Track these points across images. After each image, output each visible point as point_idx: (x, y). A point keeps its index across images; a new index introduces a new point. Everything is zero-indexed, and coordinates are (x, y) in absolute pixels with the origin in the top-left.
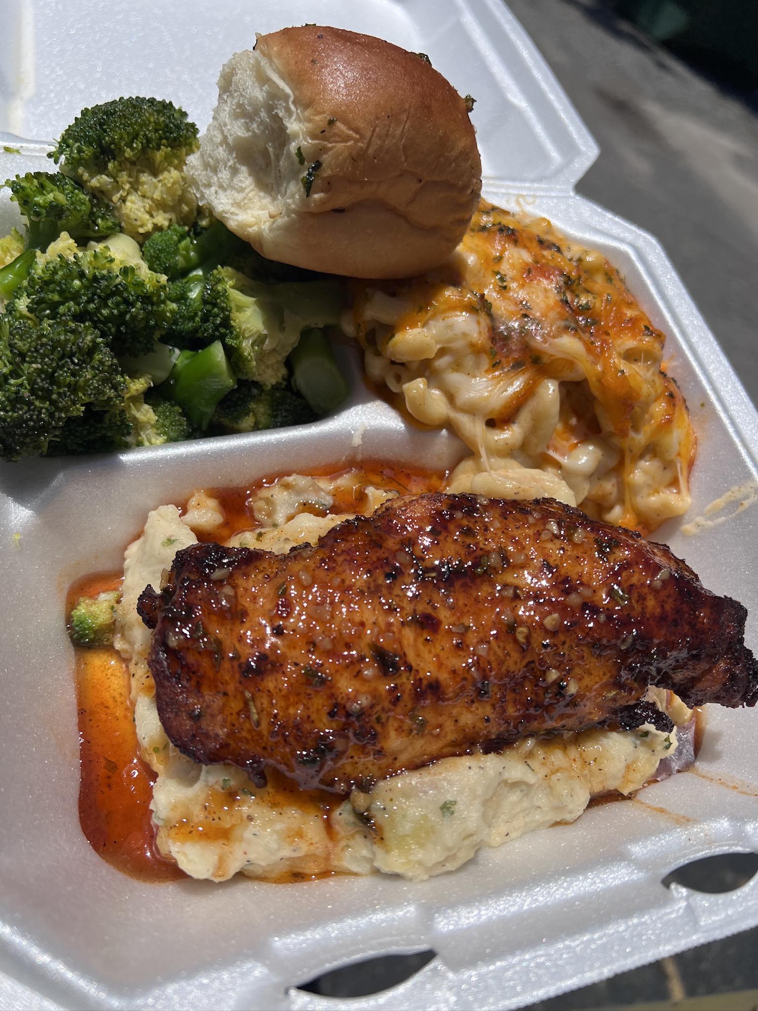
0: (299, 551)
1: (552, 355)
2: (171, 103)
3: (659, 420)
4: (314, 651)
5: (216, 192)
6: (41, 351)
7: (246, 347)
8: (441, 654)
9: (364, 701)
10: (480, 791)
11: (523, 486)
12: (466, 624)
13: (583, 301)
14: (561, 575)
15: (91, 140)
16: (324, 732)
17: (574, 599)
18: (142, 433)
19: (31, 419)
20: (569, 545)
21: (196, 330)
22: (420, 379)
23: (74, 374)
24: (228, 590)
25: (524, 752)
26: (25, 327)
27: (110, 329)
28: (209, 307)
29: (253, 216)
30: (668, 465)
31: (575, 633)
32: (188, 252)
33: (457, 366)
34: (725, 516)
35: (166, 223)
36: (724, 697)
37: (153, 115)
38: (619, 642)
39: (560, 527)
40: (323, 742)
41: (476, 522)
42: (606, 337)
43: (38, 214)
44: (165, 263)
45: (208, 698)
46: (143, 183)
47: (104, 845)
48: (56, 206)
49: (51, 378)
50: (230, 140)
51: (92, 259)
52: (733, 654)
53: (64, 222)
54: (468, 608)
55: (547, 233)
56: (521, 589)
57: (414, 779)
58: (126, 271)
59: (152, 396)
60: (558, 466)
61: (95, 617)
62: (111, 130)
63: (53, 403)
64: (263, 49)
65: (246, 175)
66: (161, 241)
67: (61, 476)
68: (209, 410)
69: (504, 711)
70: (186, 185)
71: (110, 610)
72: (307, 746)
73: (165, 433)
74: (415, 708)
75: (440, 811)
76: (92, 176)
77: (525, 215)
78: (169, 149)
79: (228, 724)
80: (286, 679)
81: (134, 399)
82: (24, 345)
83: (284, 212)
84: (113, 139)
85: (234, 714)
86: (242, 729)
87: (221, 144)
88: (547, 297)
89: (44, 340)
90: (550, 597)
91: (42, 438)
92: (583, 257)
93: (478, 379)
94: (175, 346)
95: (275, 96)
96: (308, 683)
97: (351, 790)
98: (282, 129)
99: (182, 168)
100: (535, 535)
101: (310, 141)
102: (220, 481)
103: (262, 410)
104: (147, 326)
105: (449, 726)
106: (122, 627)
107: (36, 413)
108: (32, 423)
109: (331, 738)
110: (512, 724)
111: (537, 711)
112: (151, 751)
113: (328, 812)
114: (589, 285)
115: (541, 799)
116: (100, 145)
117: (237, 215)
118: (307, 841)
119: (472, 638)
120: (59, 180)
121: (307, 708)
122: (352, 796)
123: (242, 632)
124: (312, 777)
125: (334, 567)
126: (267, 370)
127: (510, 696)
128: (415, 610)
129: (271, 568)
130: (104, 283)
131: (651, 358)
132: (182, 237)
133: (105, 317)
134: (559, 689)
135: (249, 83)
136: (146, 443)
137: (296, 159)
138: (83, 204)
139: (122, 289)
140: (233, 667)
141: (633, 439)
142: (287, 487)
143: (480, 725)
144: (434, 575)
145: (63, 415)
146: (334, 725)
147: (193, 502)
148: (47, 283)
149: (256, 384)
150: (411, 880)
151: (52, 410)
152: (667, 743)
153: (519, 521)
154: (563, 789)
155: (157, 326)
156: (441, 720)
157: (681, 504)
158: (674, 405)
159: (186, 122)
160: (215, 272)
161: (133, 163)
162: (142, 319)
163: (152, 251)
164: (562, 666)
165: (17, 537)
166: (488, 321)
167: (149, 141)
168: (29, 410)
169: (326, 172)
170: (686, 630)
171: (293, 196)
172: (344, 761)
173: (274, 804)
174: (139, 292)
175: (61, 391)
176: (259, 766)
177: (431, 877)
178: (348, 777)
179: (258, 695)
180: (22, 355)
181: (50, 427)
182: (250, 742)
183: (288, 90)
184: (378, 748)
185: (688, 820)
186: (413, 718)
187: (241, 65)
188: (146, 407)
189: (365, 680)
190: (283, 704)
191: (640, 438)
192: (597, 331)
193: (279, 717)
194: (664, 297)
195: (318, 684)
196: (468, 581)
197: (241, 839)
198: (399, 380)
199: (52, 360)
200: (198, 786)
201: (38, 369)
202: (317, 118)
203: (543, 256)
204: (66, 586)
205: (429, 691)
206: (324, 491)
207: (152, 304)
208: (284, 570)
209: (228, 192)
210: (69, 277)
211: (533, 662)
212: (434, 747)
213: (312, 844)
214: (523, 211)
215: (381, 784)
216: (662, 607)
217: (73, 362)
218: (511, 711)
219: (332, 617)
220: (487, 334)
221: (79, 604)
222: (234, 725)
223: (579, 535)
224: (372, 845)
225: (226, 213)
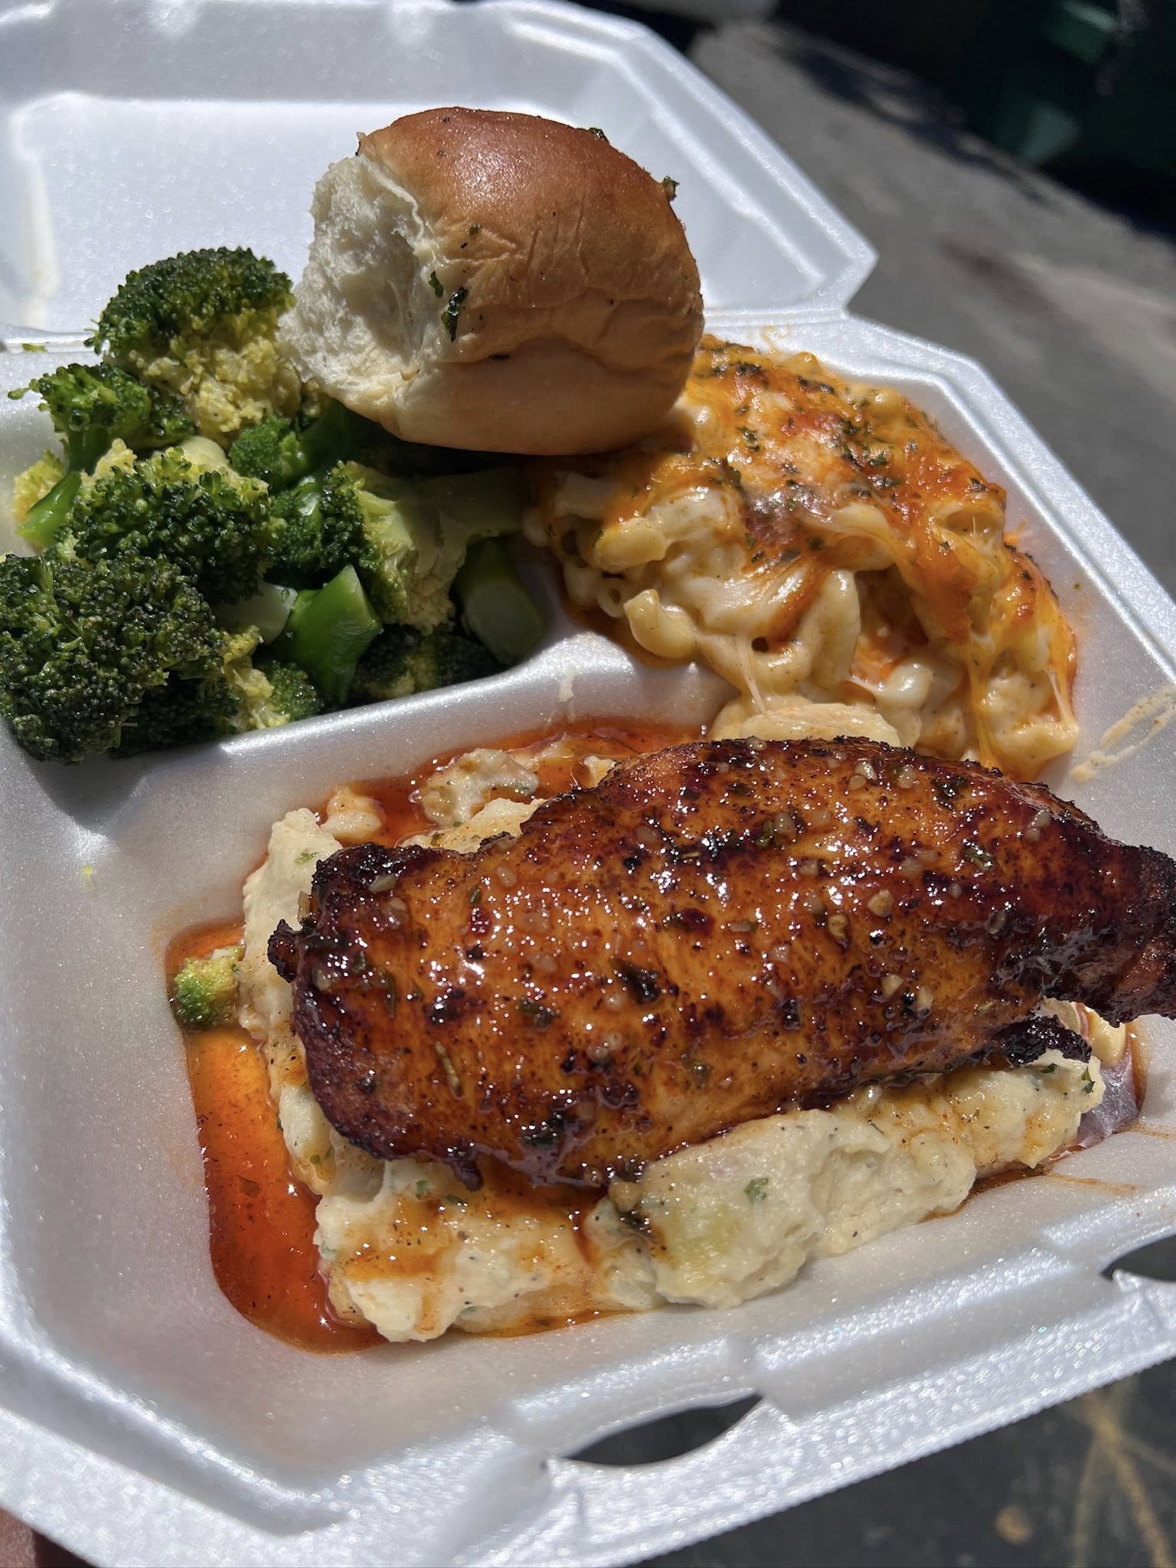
0: (494, 842)
1: (838, 534)
2: (249, 250)
3: (1014, 612)
4: (530, 978)
5: (325, 359)
6: (100, 598)
7: (390, 570)
8: (720, 965)
9: (612, 1043)
10: (802, 1160)
11: (817, 726)
12: (752, 920)
13: (875, 453)
14: (886, 836)
15: (143, 310)
16: (558, 1094)
17: (909, 868)
18: (254, 712)
19: (94, 695)
20: (893, 792)
21: (316, 560)
22: (647, 592)
23: (148, 628)
24: (397, 904)
25: (864, 1107)
26: (75, 567)
27: (193, 564)
28: (330, 520)
29: (379, 383)
30: (1036, 680)
31: (918, 917)
32: (294, 454)
33: (701, 567)
34: (1133, 744)
35: (259, 415)
36: (1163, 1002)
37: (226, 268)
38: (986, 924)
39: (876, 768)
40: (559, 1109)
41: (750, 775)
42: (913, 500)
43: (78, 421)
44: (263, 470)
45: (382, 1060)
46: (222, 362)
47: (254, 1305)
48: (104, 406)
49: (117, 634)
50: (337, 283)
51: (160, 467)
52: (1166, 932)
53: (116, 427)
54: (751, 897)
55: (813, 372)
56: (829, 863)
57: (700, 1155)
58: (208, 479)
59: (262, 657)
60: (871, 699)
61: (209, 981)
62: (170, 293)
63: (123, 670)
64: (369, 150)
65: (363, 327)
66: (254, 440)
67: (143, 781)
68: (347, 671)
69: (827, 1045)
70: (283, 360)
71: (230, 971)
72: (535, 1118)
73: (287, 710)
74: (691, 1047)
75: (745, 1196)
76: (149, 360)
77: (778, 352)
78: (253, 310)
79: (416, 1095)
80: (495, 1022)
81: (237, 664)
82: (76, 592)
83: (422, 369)
84: (174, 305)
85: (424, 1079)
86: (437, 1101)
87: (324, 291)
88: (820, 455)
89: (103, 582)
90: (873, 868)
91: (112, 722)
92: (869, 399)
93: (731, 581)
94: (287, 585)
95: (392, 212)
96: (527, 1022)
97: (608, 1181)
98: (407, 251)
99: (274, 336)
100: (840, 783)
101: (448, 261)
102: (373, 770)
103: (423, 666)
104: (246, 555)
105: (745, 1073)
106: (250, 992)
107: (101, 685)
108: (95, 701)
109: (569, 1101)
110: (840, 1065)
111: (876, 1041)
112: (308, 1161)
113: (578, 1221)
114: (883, 432)
115: (899, 1176)
116: (157, 316)
117: (357, 384)
118: (551, 1263)
119: (763, 939)
120: (104, 371)
121: (529, 1060)
122: (611, 1190)
123: (422, 961)
124: (549, 1165)
125: (547, 858)
126: (423, 605)
127: (832, 1023)
128: (673, 907)
129: (457, 871)
130: (178, 499)
131: (988, 523)
132: (283, 433)
133: (186, 548)
134: (906, 1005)
135: (355, 200)
136: (261, 726)
137: (431, 290)
138: (141, 399)
139: (204, 504)
140: (414, 1011)
141: (976, 644)
142: (469, 768)
143: (791, 1068)
144: (696, 854)
145: (139, 686)
146: (572, 1082)
147: (335, 803)
148: (98, 511)
149: (410, 629)
150: (715, 1308)
151: (123, 681)
152: (1087, 1082)
153: (813, 767)
154: (931, 1155)
155: (260, 554)
156: (731, 1064)
157: (1063, 736)
158: (1033, 590)
159: (273, 272)
160: (335, 471)
161: (205, 337)
162: (238, 544)
163: (242, 454)
164: (905, 969)
165: (89, 872)
166: (738, 496)
167: (223, 301)
168: (91, 682)
169: (476, 302)
170: (1087, 899)
171: (432, 344)
172: (592, 1135)
173: (497, 1213)
174: (229, 507)
175: (133, 651)
176: (467, 1155)
177: (745, 1301)
178: (603, 1161)
179: (456, 1048)
180: (75, 607)
181: (123, 705)
182: (451, 1118)
183: (409, 198)
184: (641, 1112)
185: (1133, 1188)
186: (689, 1063)
187: (341, 178)
188: (256, 673)
189: (611, 1013)
190: (493, 1058)
191: (989, 642)
192: (902, 494)
193: (490, 1079)
194: (999, 442)
195: (542, 1024)
196: (747, 858)
197: (453, 1269)
198: (617, 598)
199: (117, 609)
200: (380, 1198)
201: (97, 623)
202: (453, 228)
203: (810, 401)
204: (164, 944)
205: (707, 1022)
206: (524, 769)
207: (250, 523)
208: (476, 870)
209: (342, 356)
210: (129, 496)
211: (859, 967)
212: (729, 1107)
213: (559, 1267)
214: (774, 348)
215: (653, 1166)
216: (1046, 866)
217: (146, 610)
218: (836, 1043)
219: (552, 927)
220: (739, 516)
221: (184, 967)
222: (424, 1096)
223: (907, 776)
224: (650, 1260)
225: (342, 383)
